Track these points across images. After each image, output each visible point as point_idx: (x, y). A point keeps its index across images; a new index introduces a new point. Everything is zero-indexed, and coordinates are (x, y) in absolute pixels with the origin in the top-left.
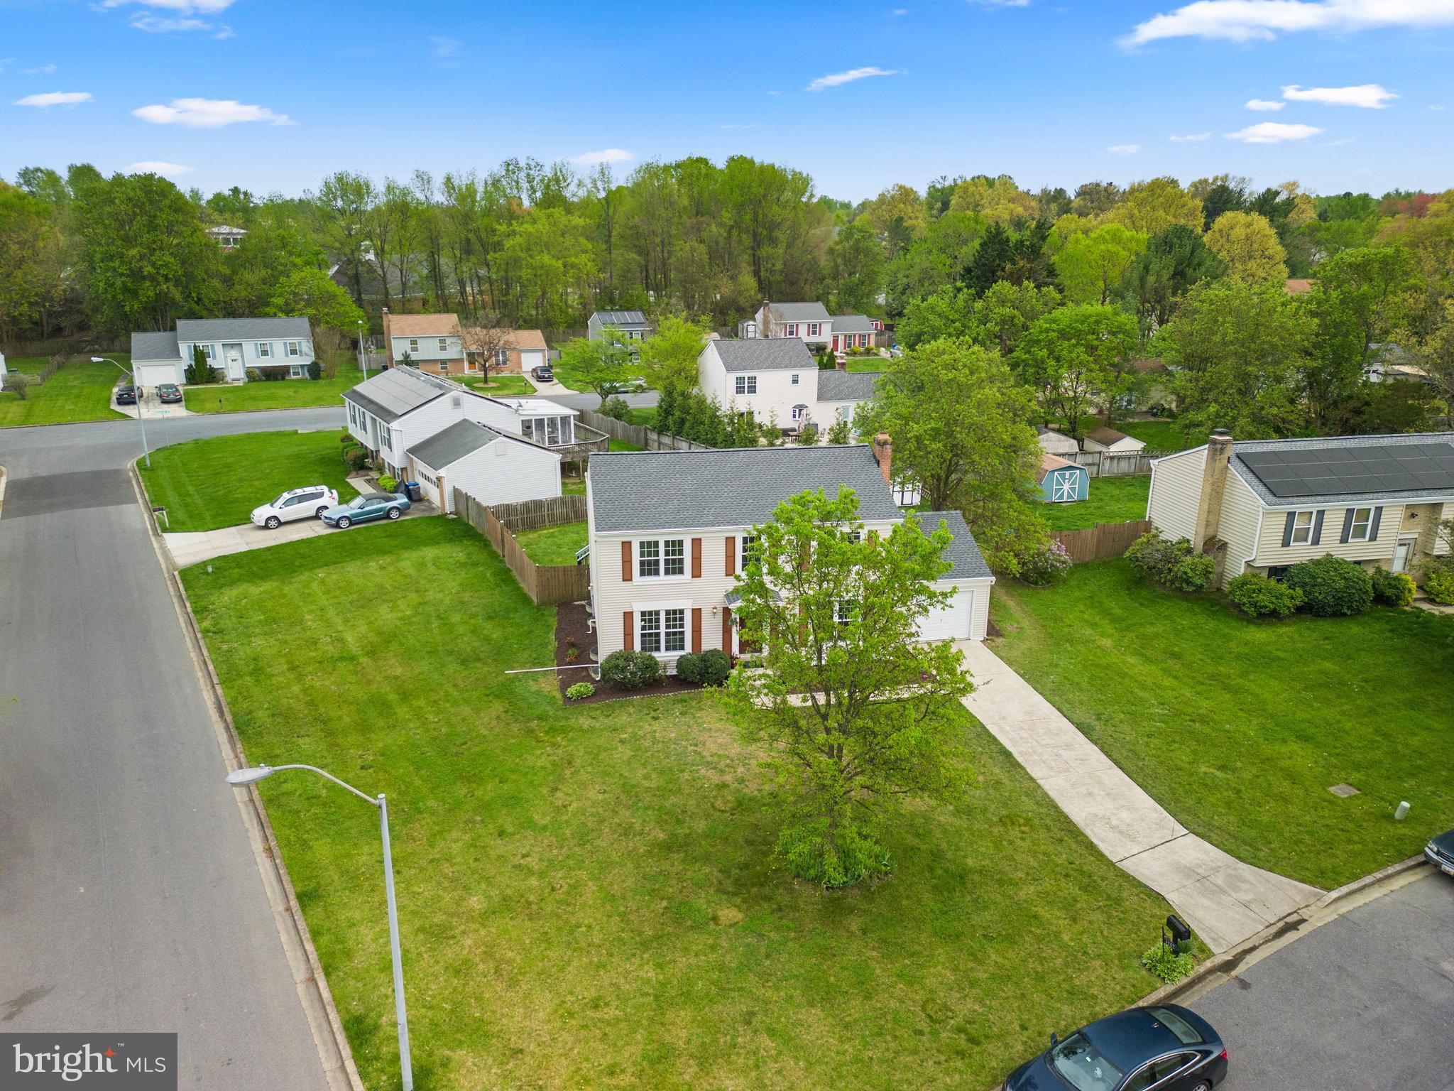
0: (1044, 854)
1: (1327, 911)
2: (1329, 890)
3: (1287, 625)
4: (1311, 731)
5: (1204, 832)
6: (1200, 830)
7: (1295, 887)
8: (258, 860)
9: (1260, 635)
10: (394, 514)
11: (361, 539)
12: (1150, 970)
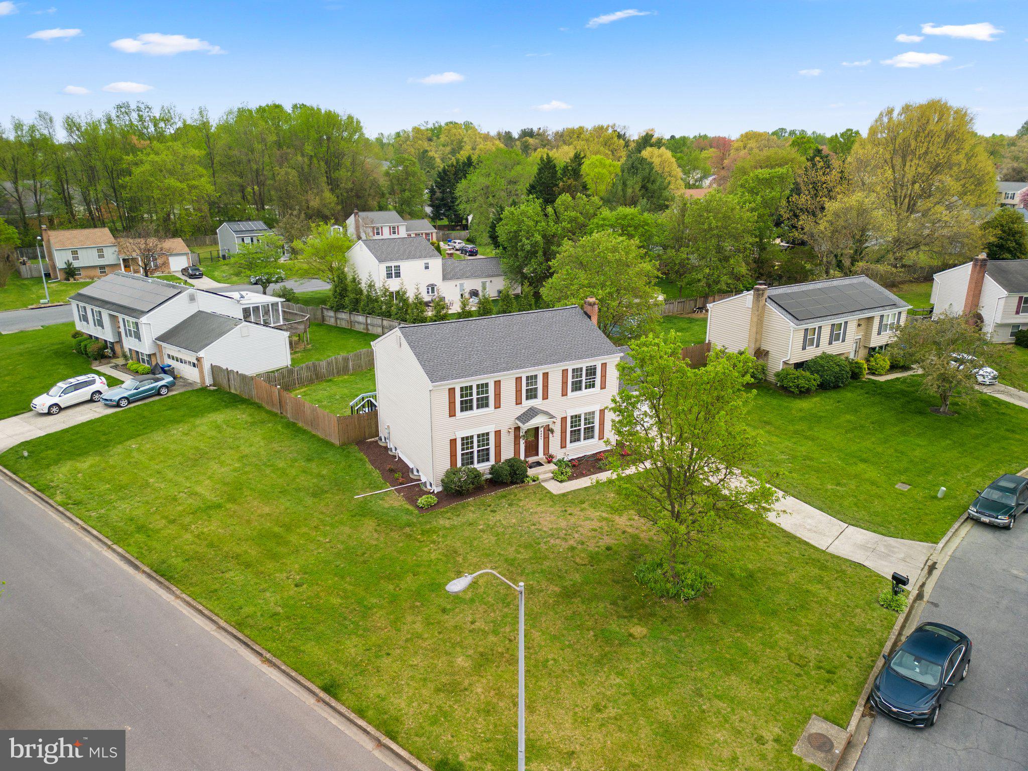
0: (786, 553)
1: (943, 554)
2: (937, 543)
3: (816, 397)
4: (865, 456)
5: (855, 522)
6: (852, 522)
7: (920, 545)
8: (263, 670)
9: (805, 404)
10: (164, 391)
11: (146, 413)
12: (887, 608)
